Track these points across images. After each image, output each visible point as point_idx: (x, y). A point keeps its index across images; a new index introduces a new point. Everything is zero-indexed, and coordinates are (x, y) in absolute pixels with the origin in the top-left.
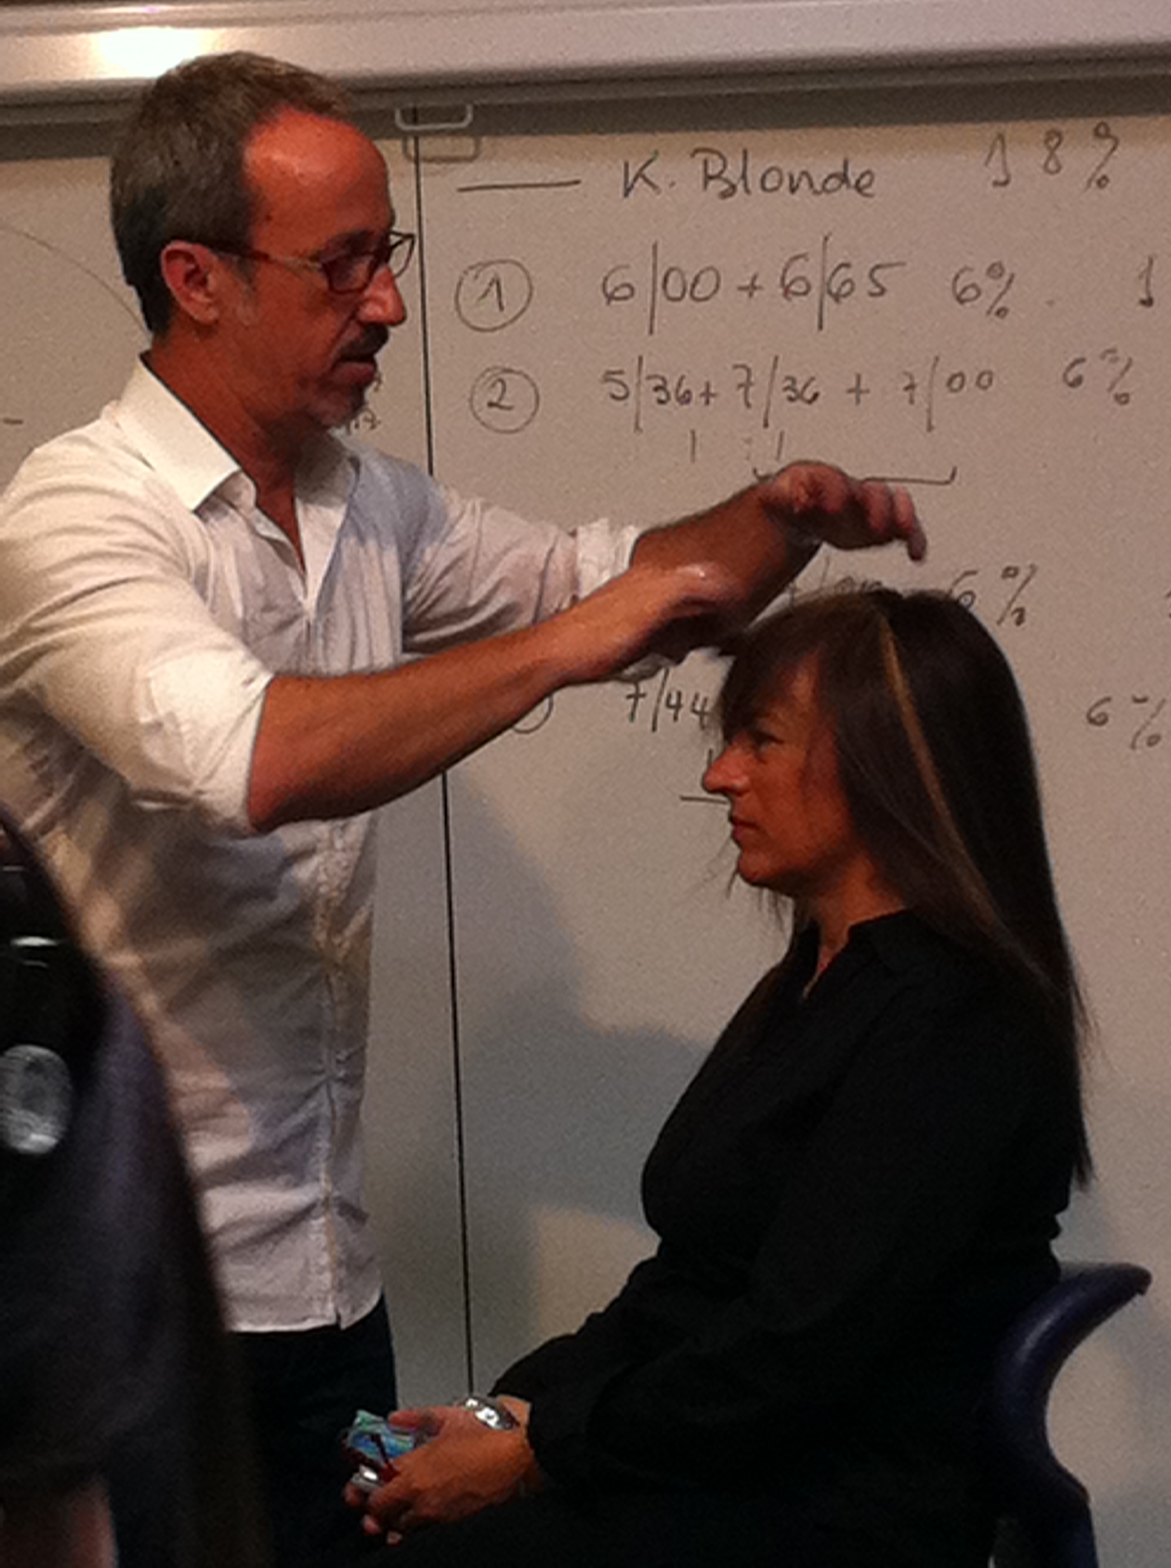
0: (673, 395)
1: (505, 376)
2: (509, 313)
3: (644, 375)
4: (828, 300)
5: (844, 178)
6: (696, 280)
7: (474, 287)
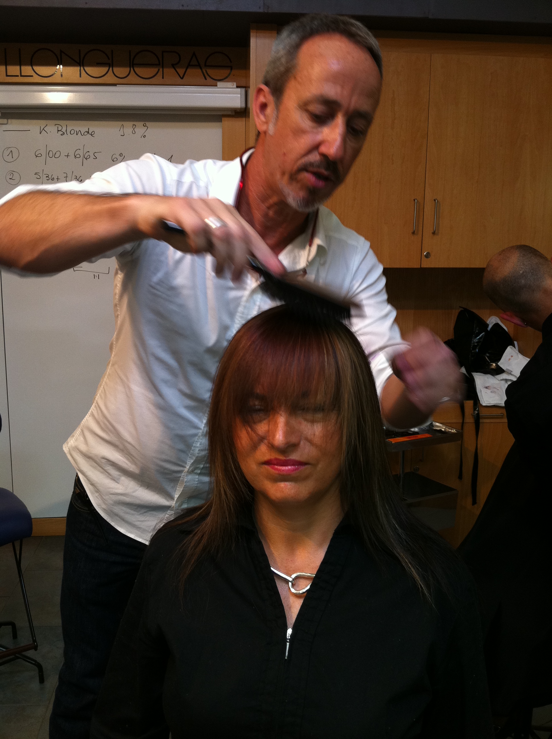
0: (50, 179)
1: (13, 173)
2: (15, 158)
3: (44, 174)
4: (84, 159)
5: (88, 132)
6: (55, 154)
7: (7, 152)
